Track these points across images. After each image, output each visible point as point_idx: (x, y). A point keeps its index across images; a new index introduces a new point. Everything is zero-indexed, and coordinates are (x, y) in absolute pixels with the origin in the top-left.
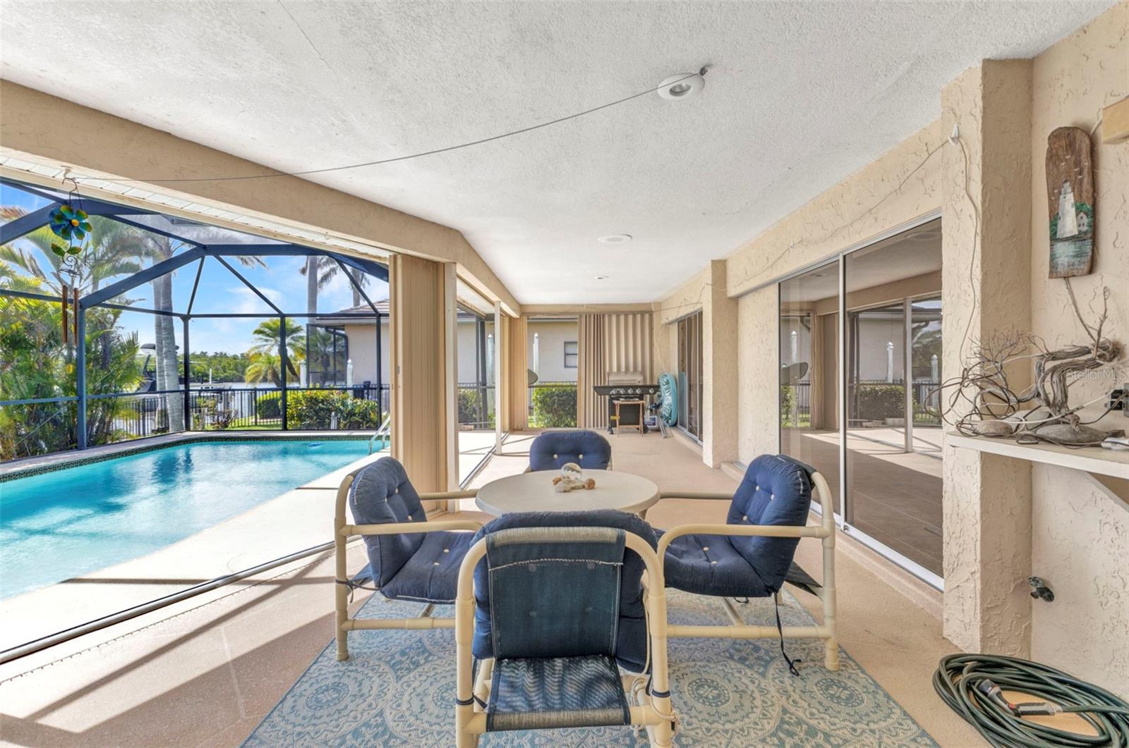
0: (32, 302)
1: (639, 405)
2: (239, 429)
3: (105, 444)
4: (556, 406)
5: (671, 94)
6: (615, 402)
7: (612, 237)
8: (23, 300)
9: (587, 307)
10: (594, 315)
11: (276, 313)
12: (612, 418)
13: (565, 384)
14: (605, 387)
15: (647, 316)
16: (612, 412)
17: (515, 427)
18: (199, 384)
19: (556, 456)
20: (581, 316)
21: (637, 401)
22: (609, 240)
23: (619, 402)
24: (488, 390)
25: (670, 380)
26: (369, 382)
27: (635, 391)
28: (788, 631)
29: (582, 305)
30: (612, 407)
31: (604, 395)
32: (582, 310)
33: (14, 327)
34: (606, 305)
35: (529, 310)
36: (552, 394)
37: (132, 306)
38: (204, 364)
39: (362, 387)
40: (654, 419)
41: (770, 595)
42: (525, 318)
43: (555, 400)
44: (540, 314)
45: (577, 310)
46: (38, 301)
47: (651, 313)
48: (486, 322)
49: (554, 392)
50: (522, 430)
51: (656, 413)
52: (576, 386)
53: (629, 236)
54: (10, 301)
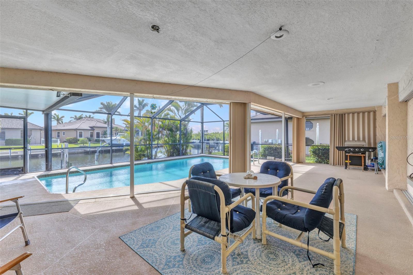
0: (173, 121)
1: (361, 156)
2: (218, 154)
3: (186, 155)
4: (320, 154)
5: (276, 37)
6: (347, 154)
7: (313, 84)
8: (172, 121)
9: (335, 111)
10: (339, 114)
11: (222, 120)
12: (346, 161)
13: (324, 145)
14: (343, 147)
15: (372, 114)
16: (346, 159)
17: (300, 162)
18: (213, 141)
19: (269, 170)
20: (332, 115)
21: (360, 155)
22: (313, 85)
23: (349, 154)
24: (289, 146)
25: (383, 146)
26: (255, 142)
27: (360, 149)
28: (311, 248)
29: (333, 110)
30: (346, 157)
31: (343, 151)
32: (333, 112)
33: (170, 127)
34: (347, 109)
35: (307, 114)
36: (319, 149)
37: (191, 121)
38: (218, 135)
39: (253, 143)
40: (374, 164)
41: (306, 232)
42: (304, 117)
43: (320, 151)
44: (311, 115)
45: (331, 113)
46: (174, 121)
47: (375, 112)
48: (288, 120)
49: (320, 148)
50: (302, 163)
51: (375, 161)
52: (329, 146)
53: (324, 82)
54: (170, 121)
